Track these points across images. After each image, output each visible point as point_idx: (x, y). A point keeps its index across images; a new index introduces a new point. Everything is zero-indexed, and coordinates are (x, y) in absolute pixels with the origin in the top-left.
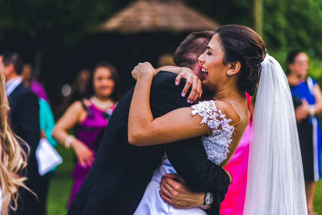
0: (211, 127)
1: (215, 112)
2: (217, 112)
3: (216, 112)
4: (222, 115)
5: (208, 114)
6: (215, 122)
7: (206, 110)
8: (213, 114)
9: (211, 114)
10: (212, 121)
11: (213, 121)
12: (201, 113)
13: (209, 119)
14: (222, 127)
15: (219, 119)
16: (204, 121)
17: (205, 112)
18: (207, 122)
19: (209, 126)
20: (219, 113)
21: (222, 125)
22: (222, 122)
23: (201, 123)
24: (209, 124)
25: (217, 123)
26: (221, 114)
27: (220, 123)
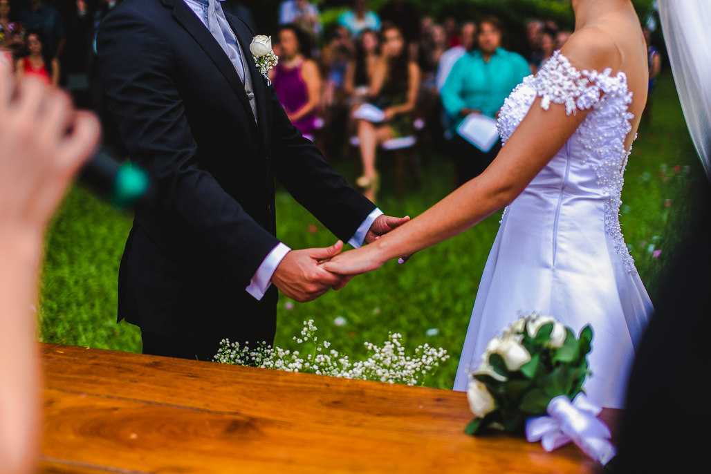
0: (587, 107)
1: (579, 81)
2: (583, 77)
3: (579, 78)
4: (592, 75)
7: (563, 86)
8: (577, 86)
10: (582, 97)
11: (586, 96)
12: (558, 97)
14: (605, 91)
15: (592, 83)
16: (571, 107)
17: (563, 93)
18: (576, 105)
19: (583, 107)
20: (585, 77)
21: (603, 88)
22: (598, 84)
24: (581, 106)
25: (593, 94)
26: (589, 75)
27: (597, 89)
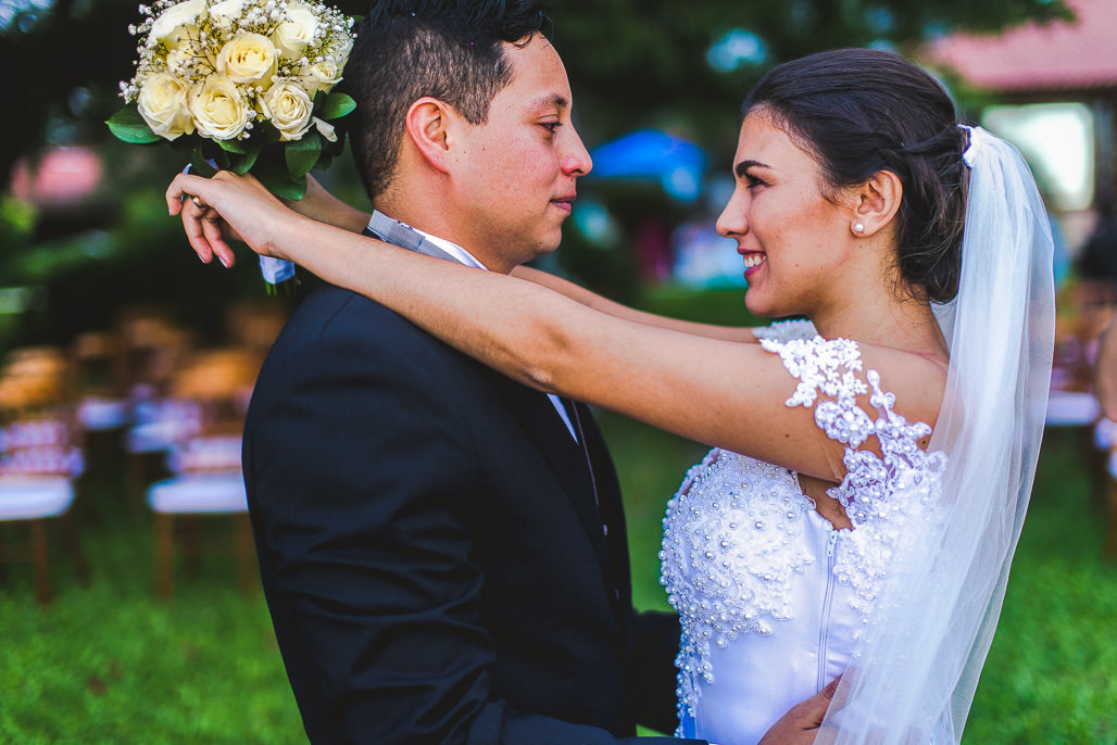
0: (829, 431)
1: (850, 374)
2: (861, 376)
3: (855, 370)
4: (881, 394)
5: (820, 371)
6: (849, 416)
7: (817, 356)
8: (840, 379)
9: (832, 376)
10: (832, 406)
11: (841, 411)
12: (795, 360)
13: (822, 395)
14: (884, 448)
15: (868, 407)
16: (804, 395)
18: (815, 404)
19: (824, 423)
20: (866, 381)
21: (882, 441)
22: (881, 424)
23: (788, 403)
24: (820, 415)
25: (857, 424)
26: (876, 388)
27: (871, 428)
